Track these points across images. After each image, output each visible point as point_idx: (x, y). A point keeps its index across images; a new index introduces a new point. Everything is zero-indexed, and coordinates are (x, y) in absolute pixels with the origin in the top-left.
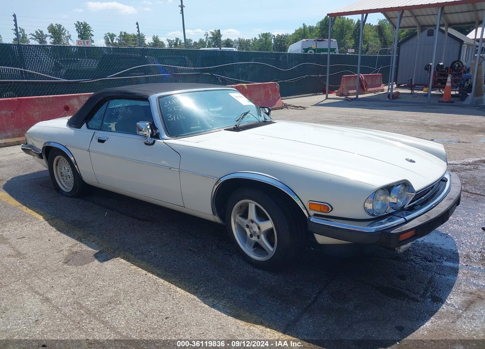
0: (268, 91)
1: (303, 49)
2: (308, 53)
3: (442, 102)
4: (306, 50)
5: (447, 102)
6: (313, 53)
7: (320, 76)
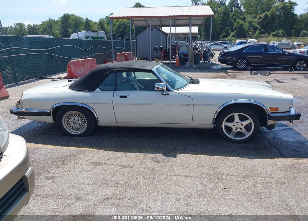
0: (91, 63)
1: (86, 37)
2: (89, 39)
3: (175, 67)
4: (87, 38)
5: (178, 67)
6: (92, 39)
7: (102, 53)
